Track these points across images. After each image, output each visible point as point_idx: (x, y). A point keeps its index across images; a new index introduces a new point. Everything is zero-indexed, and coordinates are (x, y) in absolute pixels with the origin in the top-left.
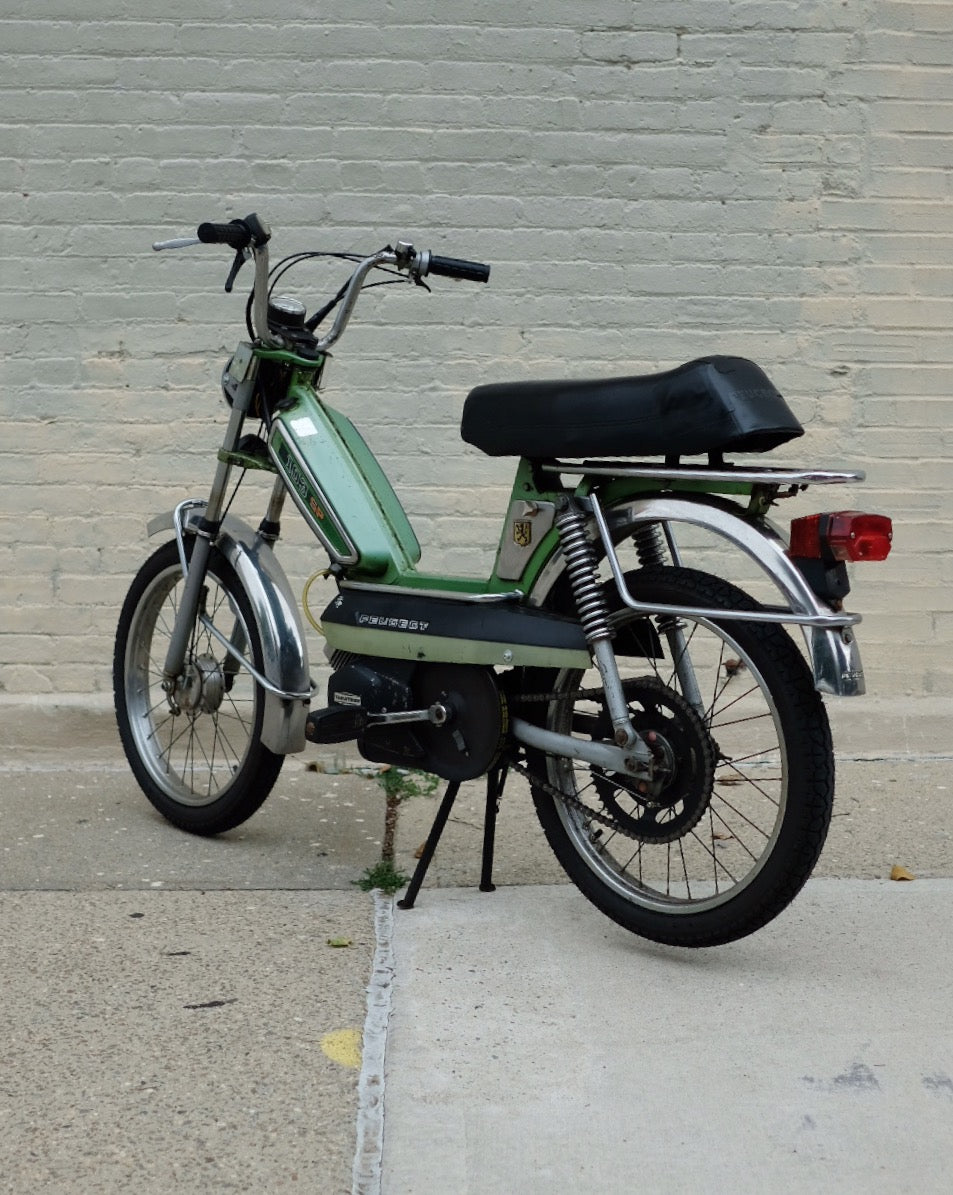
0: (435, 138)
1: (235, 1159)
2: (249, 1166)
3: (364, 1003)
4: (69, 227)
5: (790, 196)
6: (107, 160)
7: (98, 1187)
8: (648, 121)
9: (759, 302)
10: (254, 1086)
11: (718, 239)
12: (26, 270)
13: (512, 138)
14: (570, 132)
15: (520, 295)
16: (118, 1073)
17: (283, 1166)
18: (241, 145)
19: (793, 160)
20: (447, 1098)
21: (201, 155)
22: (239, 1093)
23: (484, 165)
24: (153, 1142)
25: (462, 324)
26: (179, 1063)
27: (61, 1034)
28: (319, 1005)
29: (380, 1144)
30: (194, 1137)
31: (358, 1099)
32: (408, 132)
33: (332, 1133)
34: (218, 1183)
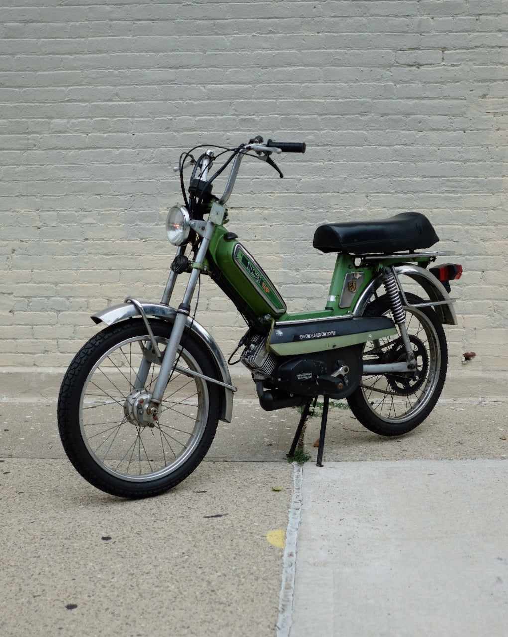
0: (325, 103)
1: (225, 590)
2: (231, 594)
3: (287, 517)
4: (154, 149)
5: (497, 128)
6: (171, 118)
7: (161, 603)
8: (428, 94)
9: (482, 180)
10: (235, 556)
11: (462, 150)
12: (134, 170)
13: (362, 103)
14: (390, 100)
15: (367, 178)
16: (172, 548)
17: (247, 595)
18: (234, 109)
19: (499, 111)
20: (325, 564)
21: (215, 114)
22: (227, 559)
23: (349, 116)
24: (187, 581)
25: (338, 193)
26: (200, 544)
27: (146, 529)
28: (266, 517)
29: (293, 585)
30: (206, 580)
31: (283, 563)
32: (313, 102)
33: (270, 579)
34: (217, 602)
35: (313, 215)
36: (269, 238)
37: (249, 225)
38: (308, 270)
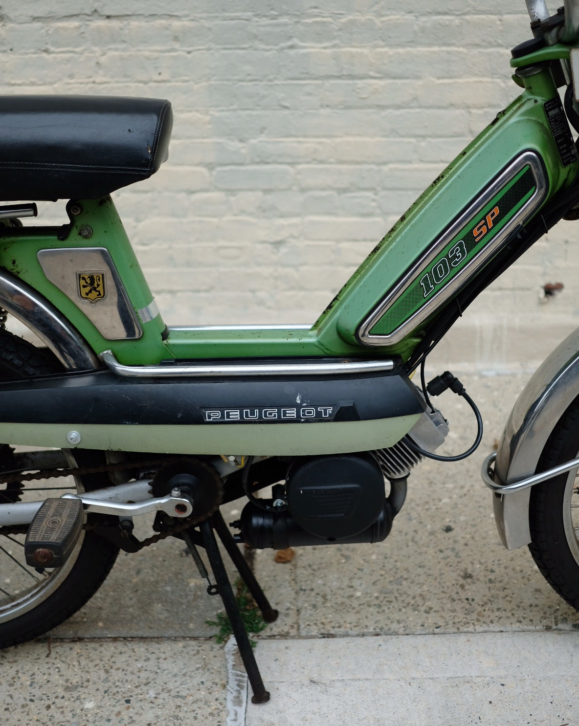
35: (269, 29)
36: (186, 78)
37: (146, 51)
38: (263, 138)
